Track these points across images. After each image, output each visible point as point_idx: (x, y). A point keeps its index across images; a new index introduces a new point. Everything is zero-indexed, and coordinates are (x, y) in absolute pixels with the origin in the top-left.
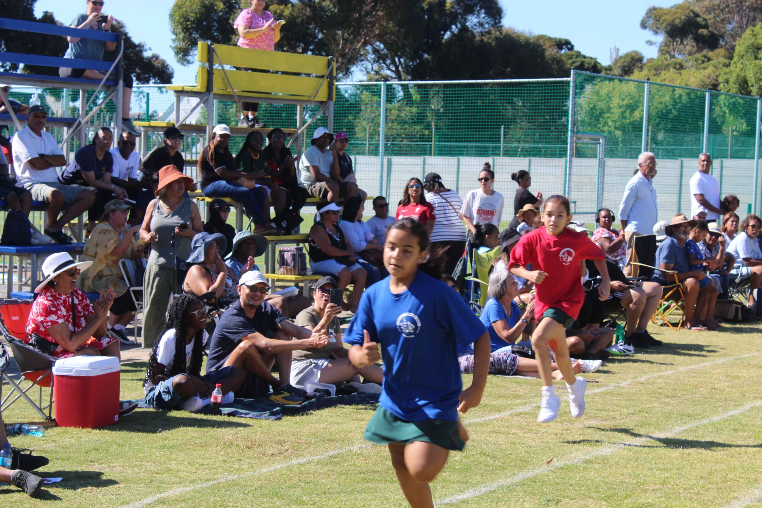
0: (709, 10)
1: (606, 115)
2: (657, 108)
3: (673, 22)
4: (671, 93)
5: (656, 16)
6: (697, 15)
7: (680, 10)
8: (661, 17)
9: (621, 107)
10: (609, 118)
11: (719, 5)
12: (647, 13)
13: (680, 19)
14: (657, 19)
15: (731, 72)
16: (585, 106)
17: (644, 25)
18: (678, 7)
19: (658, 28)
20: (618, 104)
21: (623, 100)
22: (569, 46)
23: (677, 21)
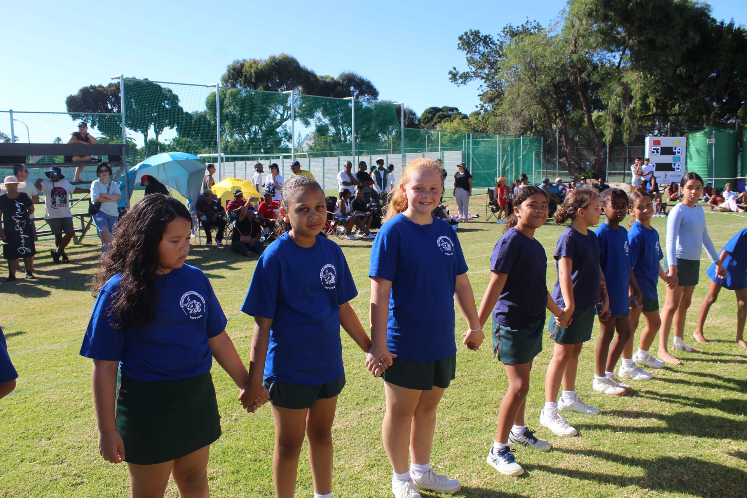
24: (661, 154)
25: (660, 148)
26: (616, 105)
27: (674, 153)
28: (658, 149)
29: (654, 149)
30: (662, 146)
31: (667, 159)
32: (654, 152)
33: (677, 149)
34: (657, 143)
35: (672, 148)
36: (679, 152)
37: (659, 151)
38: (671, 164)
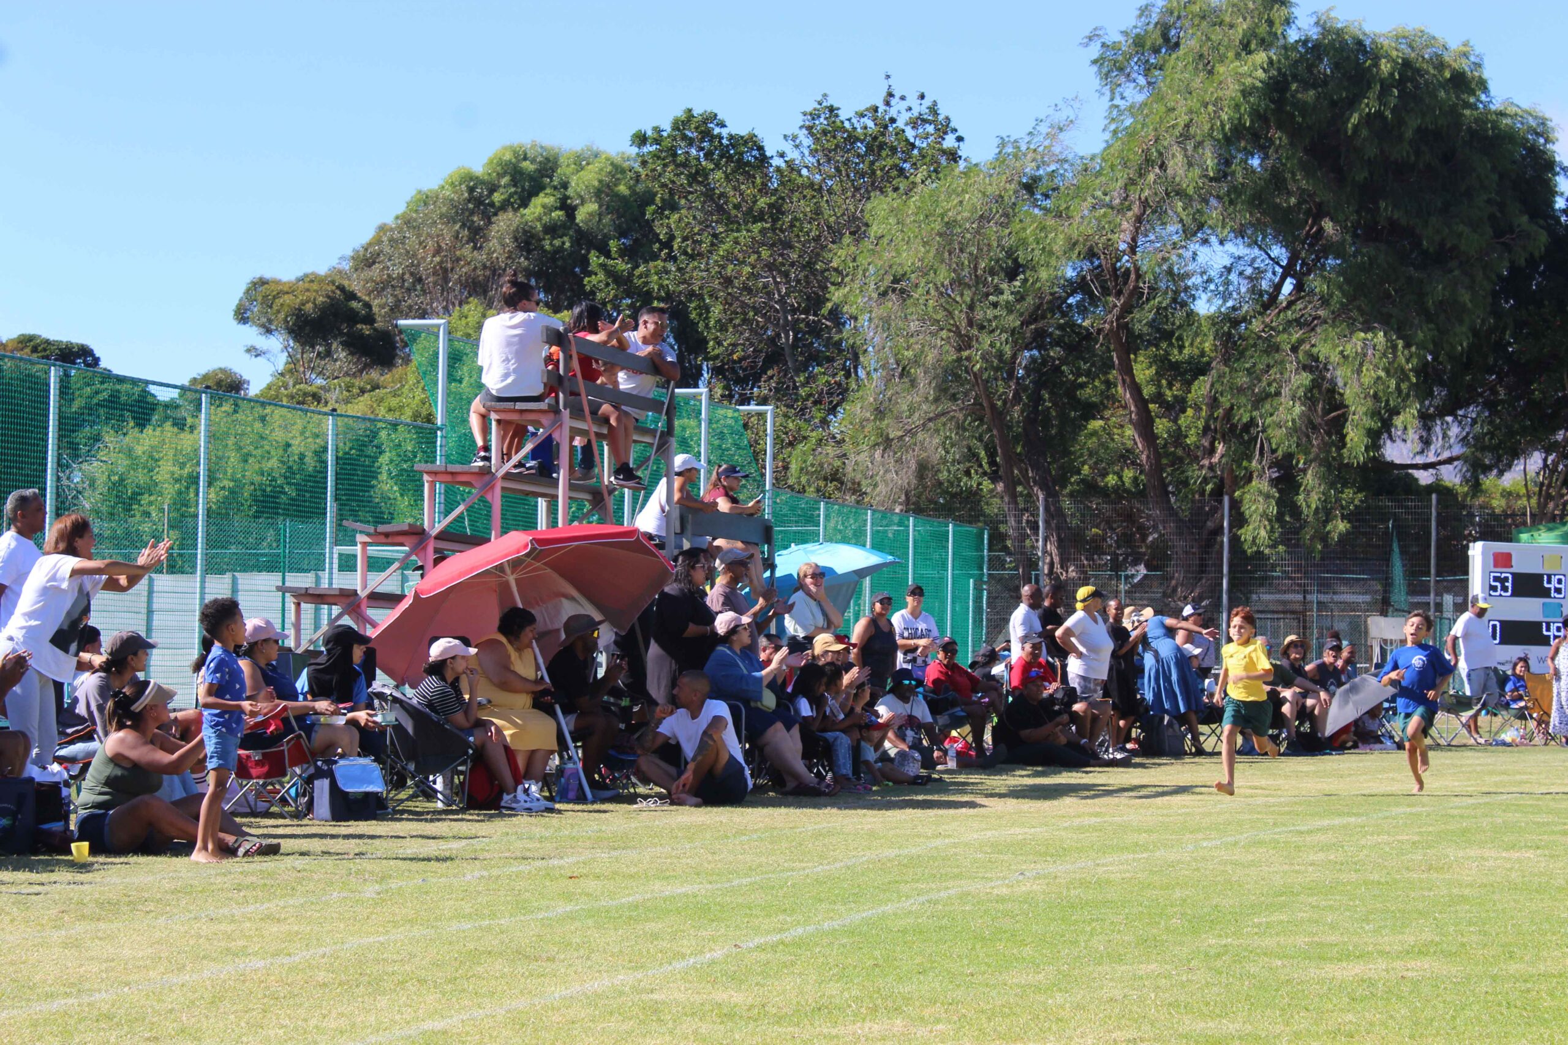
0: (381, 288)
1: (145, 499)
2: (252, 484)
3: (300, 310)
4: (281, 452)
5: (265, 297)
6: (352, 296)
7: (315, 286)
8: (275, 297)
9: (177, 481)
10: (151, 503)
11: (401, 278)
12: (247, 291)
13: (314, 303)
14: (268, 302)
15: (401, 407)
16: (101, 479)
17: (242, 316)
18: (310, 279)
19: (270, 321)
20: (173, 473)
21: (182, 466)
22: (89, 359)
23: (309, 307)
24: (1512, 595)
25: (1510, 577)
26: (1289, 435)
27: (1546, 593)
28: (1506, 579)
29: (1496, 579)
30: (1514, 570)
31: (1528, 609)
32: (1494, 588)
33: (1554, 579)
34: (1503, 560)
35: (1541, 576)
36: (1558, 591)
37: (1509, 584)
38: (1538, 625)
